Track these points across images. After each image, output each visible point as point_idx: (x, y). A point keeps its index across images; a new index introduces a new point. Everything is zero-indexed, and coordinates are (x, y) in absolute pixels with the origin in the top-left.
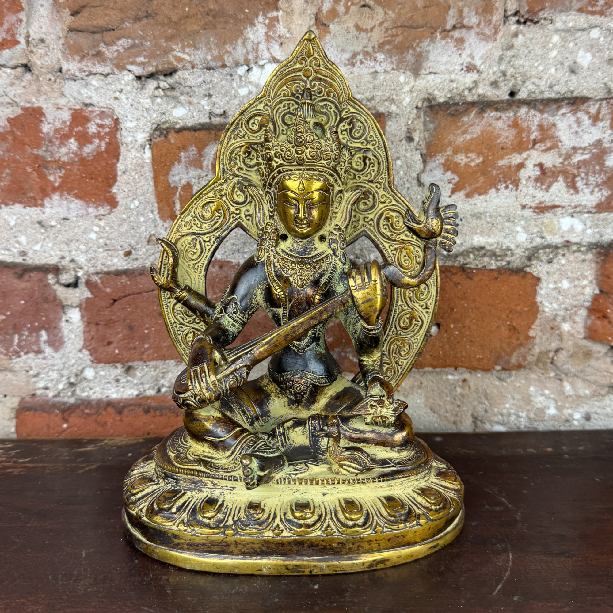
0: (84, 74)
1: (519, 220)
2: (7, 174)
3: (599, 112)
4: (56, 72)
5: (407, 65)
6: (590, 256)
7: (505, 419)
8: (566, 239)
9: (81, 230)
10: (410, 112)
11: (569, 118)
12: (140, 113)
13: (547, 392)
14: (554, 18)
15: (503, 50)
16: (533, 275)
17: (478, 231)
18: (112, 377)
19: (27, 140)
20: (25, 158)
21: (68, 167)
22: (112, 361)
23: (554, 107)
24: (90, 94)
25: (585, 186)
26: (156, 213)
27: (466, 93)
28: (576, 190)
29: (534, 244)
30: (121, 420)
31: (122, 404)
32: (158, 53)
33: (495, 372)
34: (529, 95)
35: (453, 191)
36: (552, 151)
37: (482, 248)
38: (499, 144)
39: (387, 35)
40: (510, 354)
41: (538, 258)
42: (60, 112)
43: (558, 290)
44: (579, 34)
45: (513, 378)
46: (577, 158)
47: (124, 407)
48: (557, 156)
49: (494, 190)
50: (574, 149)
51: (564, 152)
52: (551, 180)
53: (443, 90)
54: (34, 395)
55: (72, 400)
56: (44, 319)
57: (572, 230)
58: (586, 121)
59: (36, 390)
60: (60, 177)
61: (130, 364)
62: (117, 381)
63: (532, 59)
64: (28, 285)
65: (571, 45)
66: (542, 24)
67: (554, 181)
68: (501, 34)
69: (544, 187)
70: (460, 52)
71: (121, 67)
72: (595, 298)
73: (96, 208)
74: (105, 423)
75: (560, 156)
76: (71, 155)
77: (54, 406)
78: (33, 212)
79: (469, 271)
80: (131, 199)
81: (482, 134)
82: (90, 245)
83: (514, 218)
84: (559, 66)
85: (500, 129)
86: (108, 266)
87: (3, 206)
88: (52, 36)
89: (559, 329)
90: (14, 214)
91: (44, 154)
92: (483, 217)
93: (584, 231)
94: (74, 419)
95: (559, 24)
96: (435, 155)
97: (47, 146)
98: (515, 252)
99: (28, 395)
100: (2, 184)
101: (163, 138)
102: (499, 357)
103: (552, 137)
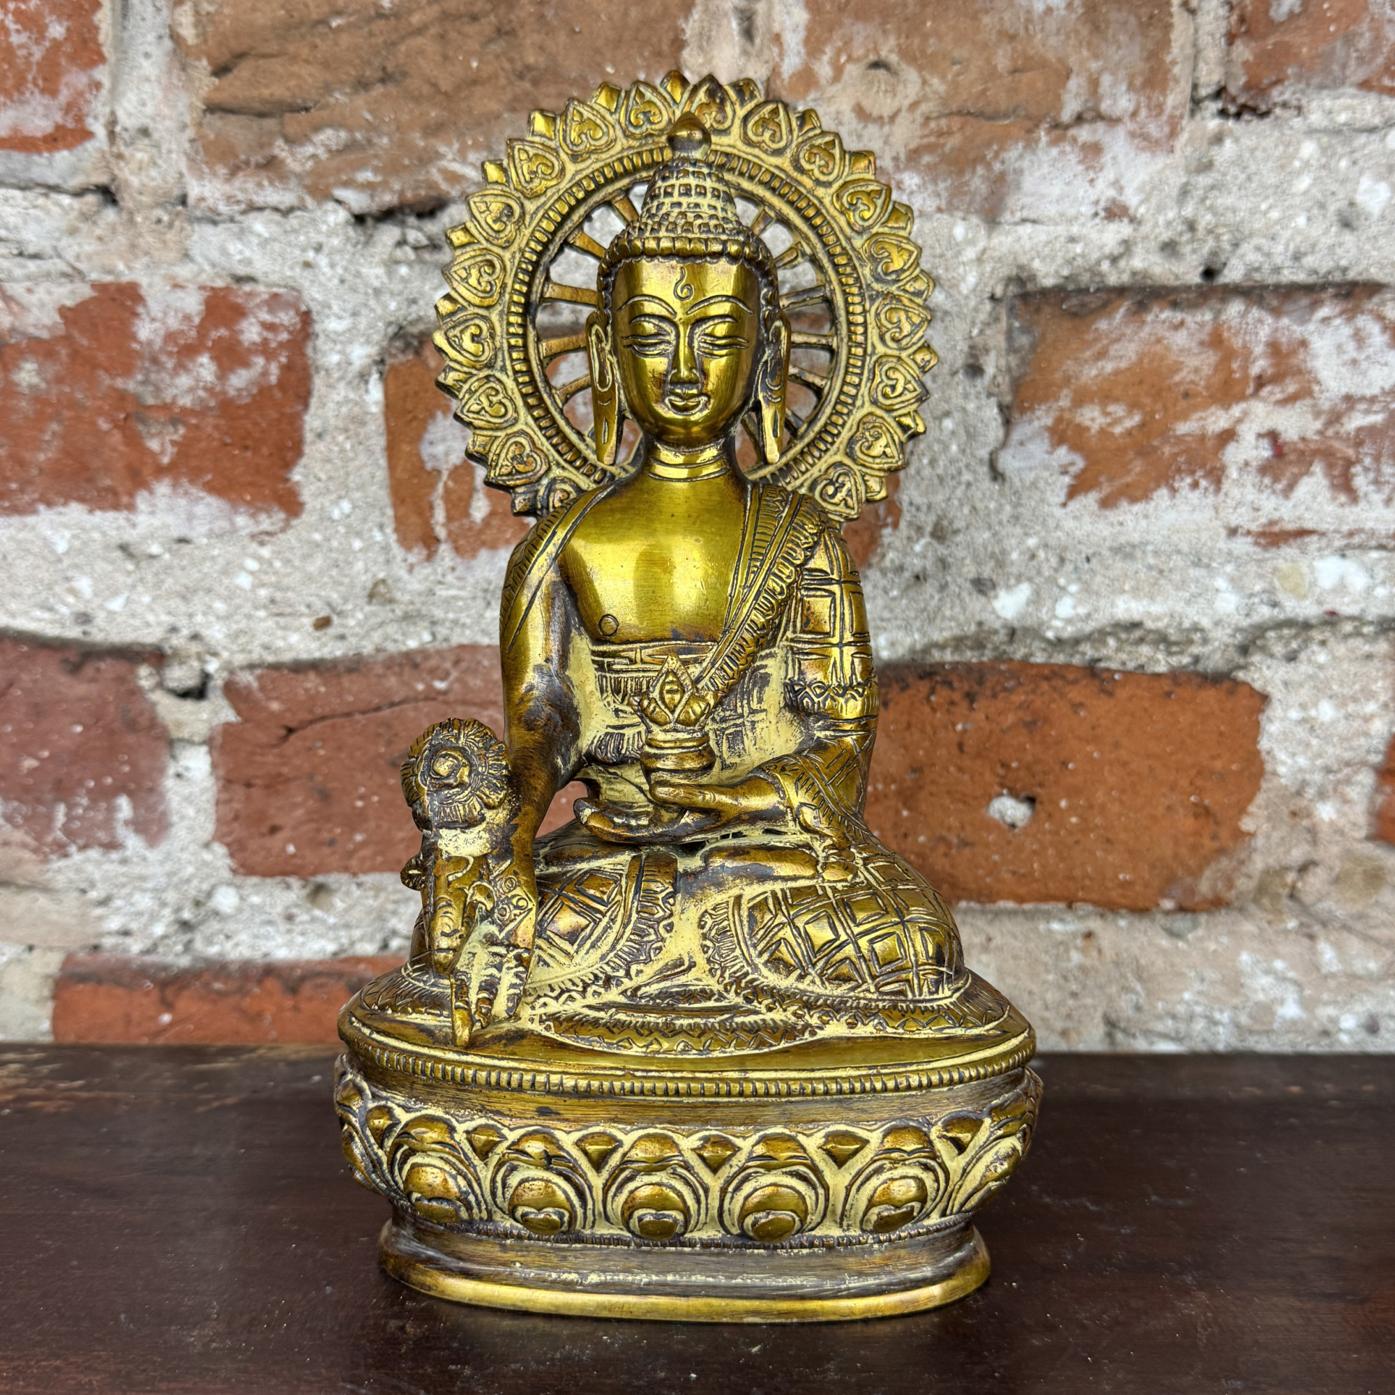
0: (236, 208)
1: (1222, 564)
2: (54, 433)
4: (173, 205)
5: (971, 203)
6: (1382, 647)
7: (1182, 1027)
8: (1328, 607)
9: (217, 567)
10: (976, 310)
11: (1337, 328)
12: (360, 298)
13: (1279, 965)
14: (1304, 102)
15: (1188, 172)
16: (1252, 689)
17: (1127, 587)
18: (279, 909)
19: (101, 357)
20: (95, 398)
21: (194, 421)
22: (279, 870)
23: (1305, 302)
24: (248, 253)
25: (1372, 488)
26: (389, 530)
27: (1105, 266)
29: (1256, 619)
30: (296, 1008)
31: (299, 972)
32: (406, 162)
33: (1160, 917)
34: (1247, 275)
35: (1073, 492)
36: (1298, 404)
37: (1136, 625)
38: (1178, 384)
39: (927, 131)
40: (1196, 873)
41: (1263, 649)
42: (180, 293)
43: (1309, 724)
44: (1363, 139)
45: (1200, 932)
46: (1356, 421)
47: (303, 979)
48: (1309, 416)
49: (1164, 492)
50: (1350, 400)
51: (1326, 405)
52: (1295, 470)
53: (1053, 259)
54: (96, 948)
55: (185, 962)
56: (127, 769)
57: (1341, 587)
58: (1377, 337)
59: (102, 935)
60: (173, 443)
61: (320, 879)
62: (290, 918)
63: (1255, 195)
65: (1344, 164)
66: (1277, 118)
67: (1302, 475)
68: (1183, 138)
69: (1279, 486)
70: (1092, 175)
71: (322, 194)
72: (1392, 745)
73: (253, 516)
74: (259, 1016)
75: (1317, 414)
76: (201, 393)
77: (143, 972)
78: (109, 523)
79: (1105, 675)
80: (333, 497)
81: (1140, 361)
82: (238, 601)
83: (1211, 559)
84: (1315, 211)
85: (1182, 351)
86: (277, 651)
87: (42, 507)
88: (168, 123)
90: (66, 526)
91: (140, 389)
92: (1138, 553)
93: (1369, 590)
94: (187, 1004)
95: (1316, 118)
96: (1032, 409)
97: (147, 372)
98: (1211, 635)
99: (83, 948)
100: (42, 457)
101: (411, 357)
102: (1171, 879)
103: (1299, 372)
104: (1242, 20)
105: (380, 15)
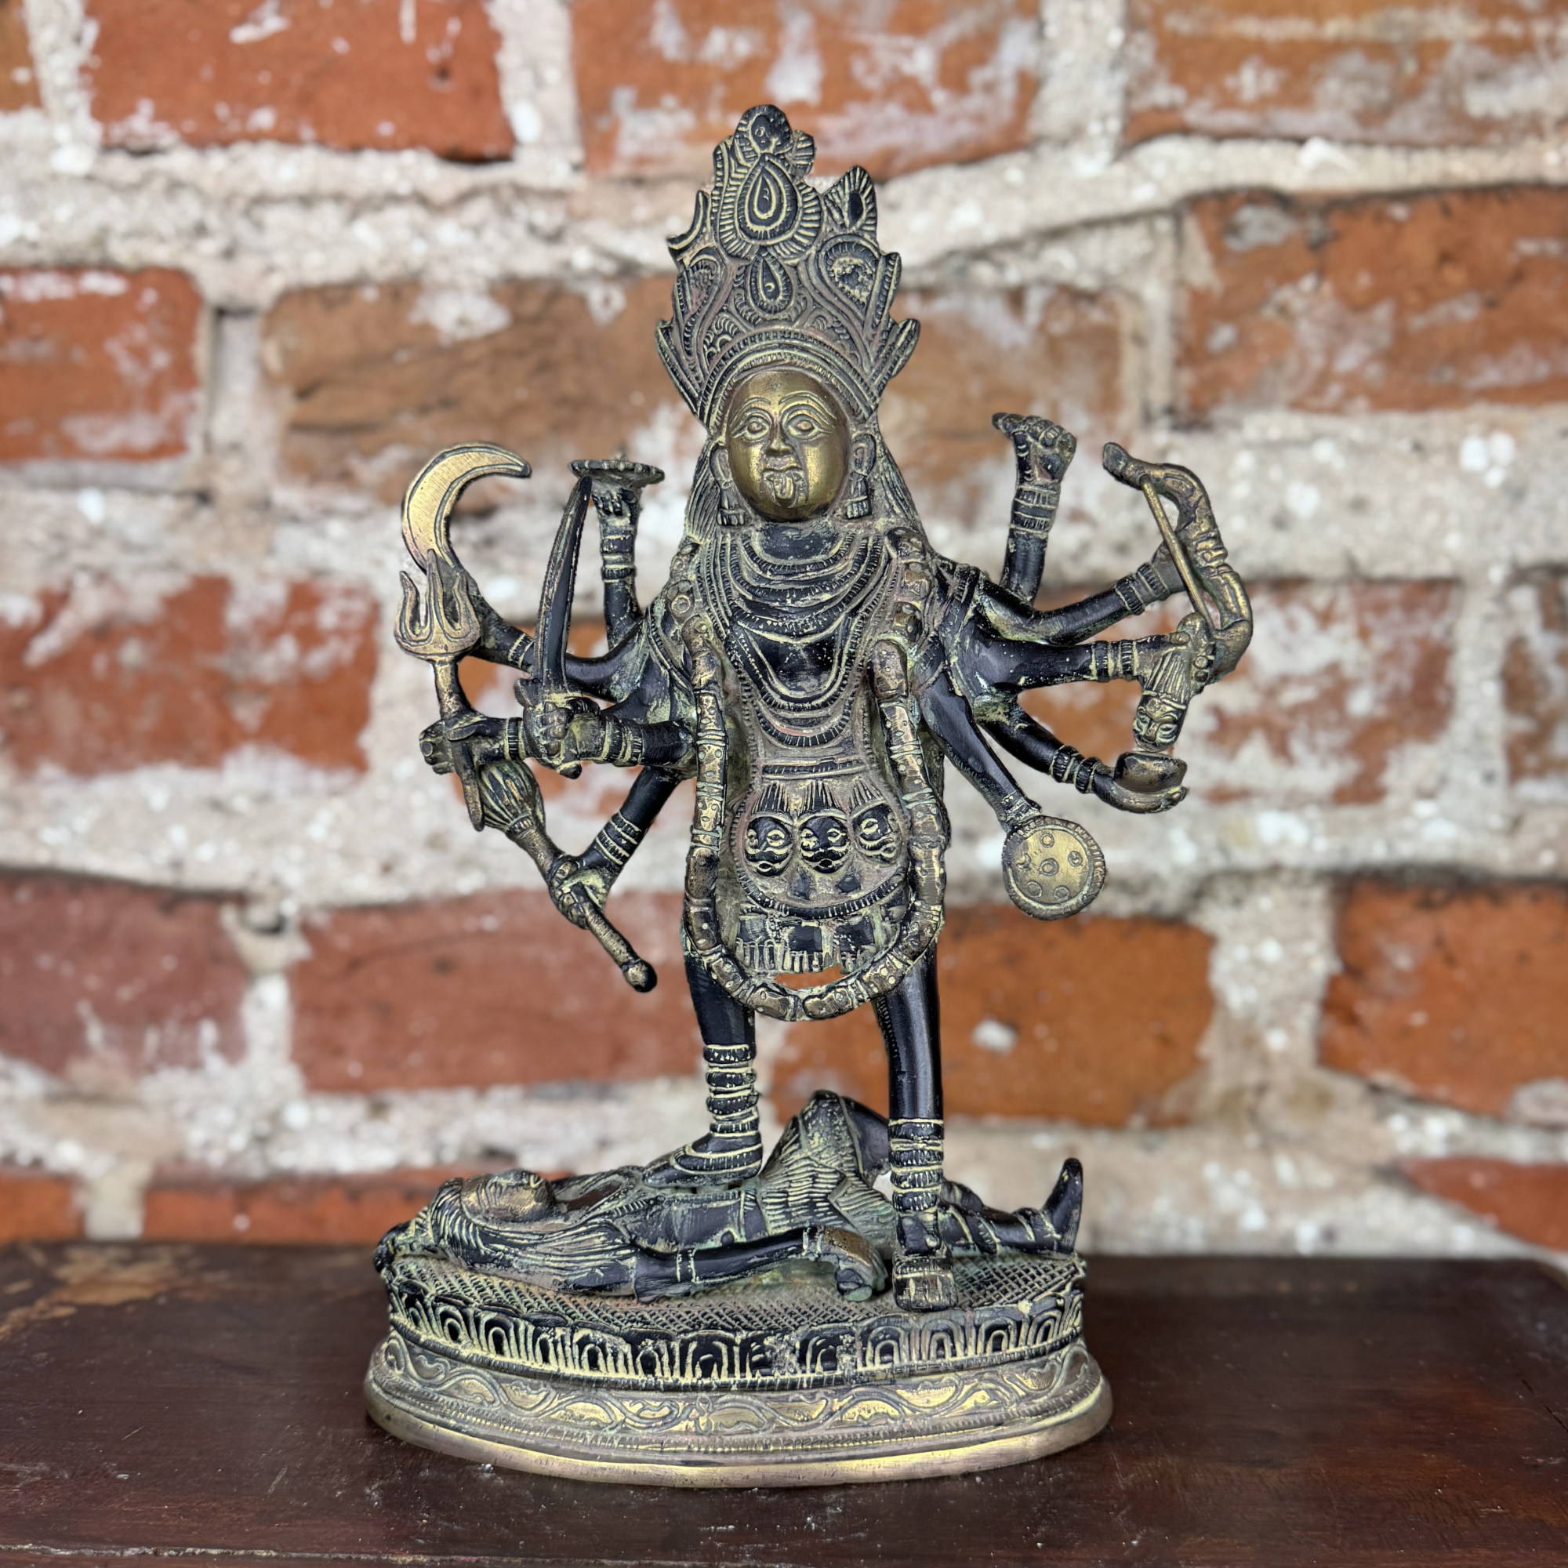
0: (316, 511)
3: (1332, 604)
4: (258, 508)
6: (1318, 894)
7: (1157, 1235)
8: (1272, 858)
9: (295, 820)
11: (1271, 616)
13: (1241, 1178)
14: (1239, 420)
16: (1201, 931)
18: (343, 1123)
19: (197, 636)
22: (343, 1088)
24: (326, 551)
25: (1307, 753)
27: (1069, 564)
28: (1290, 759)
29: (1209, 866)
30: (357, 1216)
31: (360, 1183)
33: (1133, 1132)
36: (1238, 682)
40: (1162, 1093)
41: (1212, 897)
42: (265, 584)
43: (1258, 963)
44: (1292, 451)
45: (1169, 1147)
46: (1292, 696)
47: (364, 1189)
48: (1249, 692)
50: (1284, 679)
51: (1264, 684)
52: (1238, 737)
54: (181, 1160)
55: (261, 1172)
57: (1284, 841)
58: (1306, 622)
59: (187, 1147)
60: (259, 712)
61: (381, 1096)
62: (352, 1132)
64: (183, 927)
65: (1275, 473)
66: (1218, 432)
67: (1243, 742)
69: (1224, 752)
71: (391, 500)
72: (1333, 983)
73: (327, 775)
75: (1255, 688)
76: (284, 671)
77: (223, 1183)
78: (197, 783)
82: (313, 850)
84: (1251, 514)
86: (344, 894)
87: (142, 766)
88: (257, 438)
89: (1261, 1042)
90: (163, 785)
91: (230, 667)
93: (1309, 843)
94: (263, 1209)
95: (1251, 433)
97: (237, 651)
98: (1169, 883)
99: (170, 1159)
100: (144, 723)
102: (1139, 1097)
104: (1187, 349)
105: (440, 351)
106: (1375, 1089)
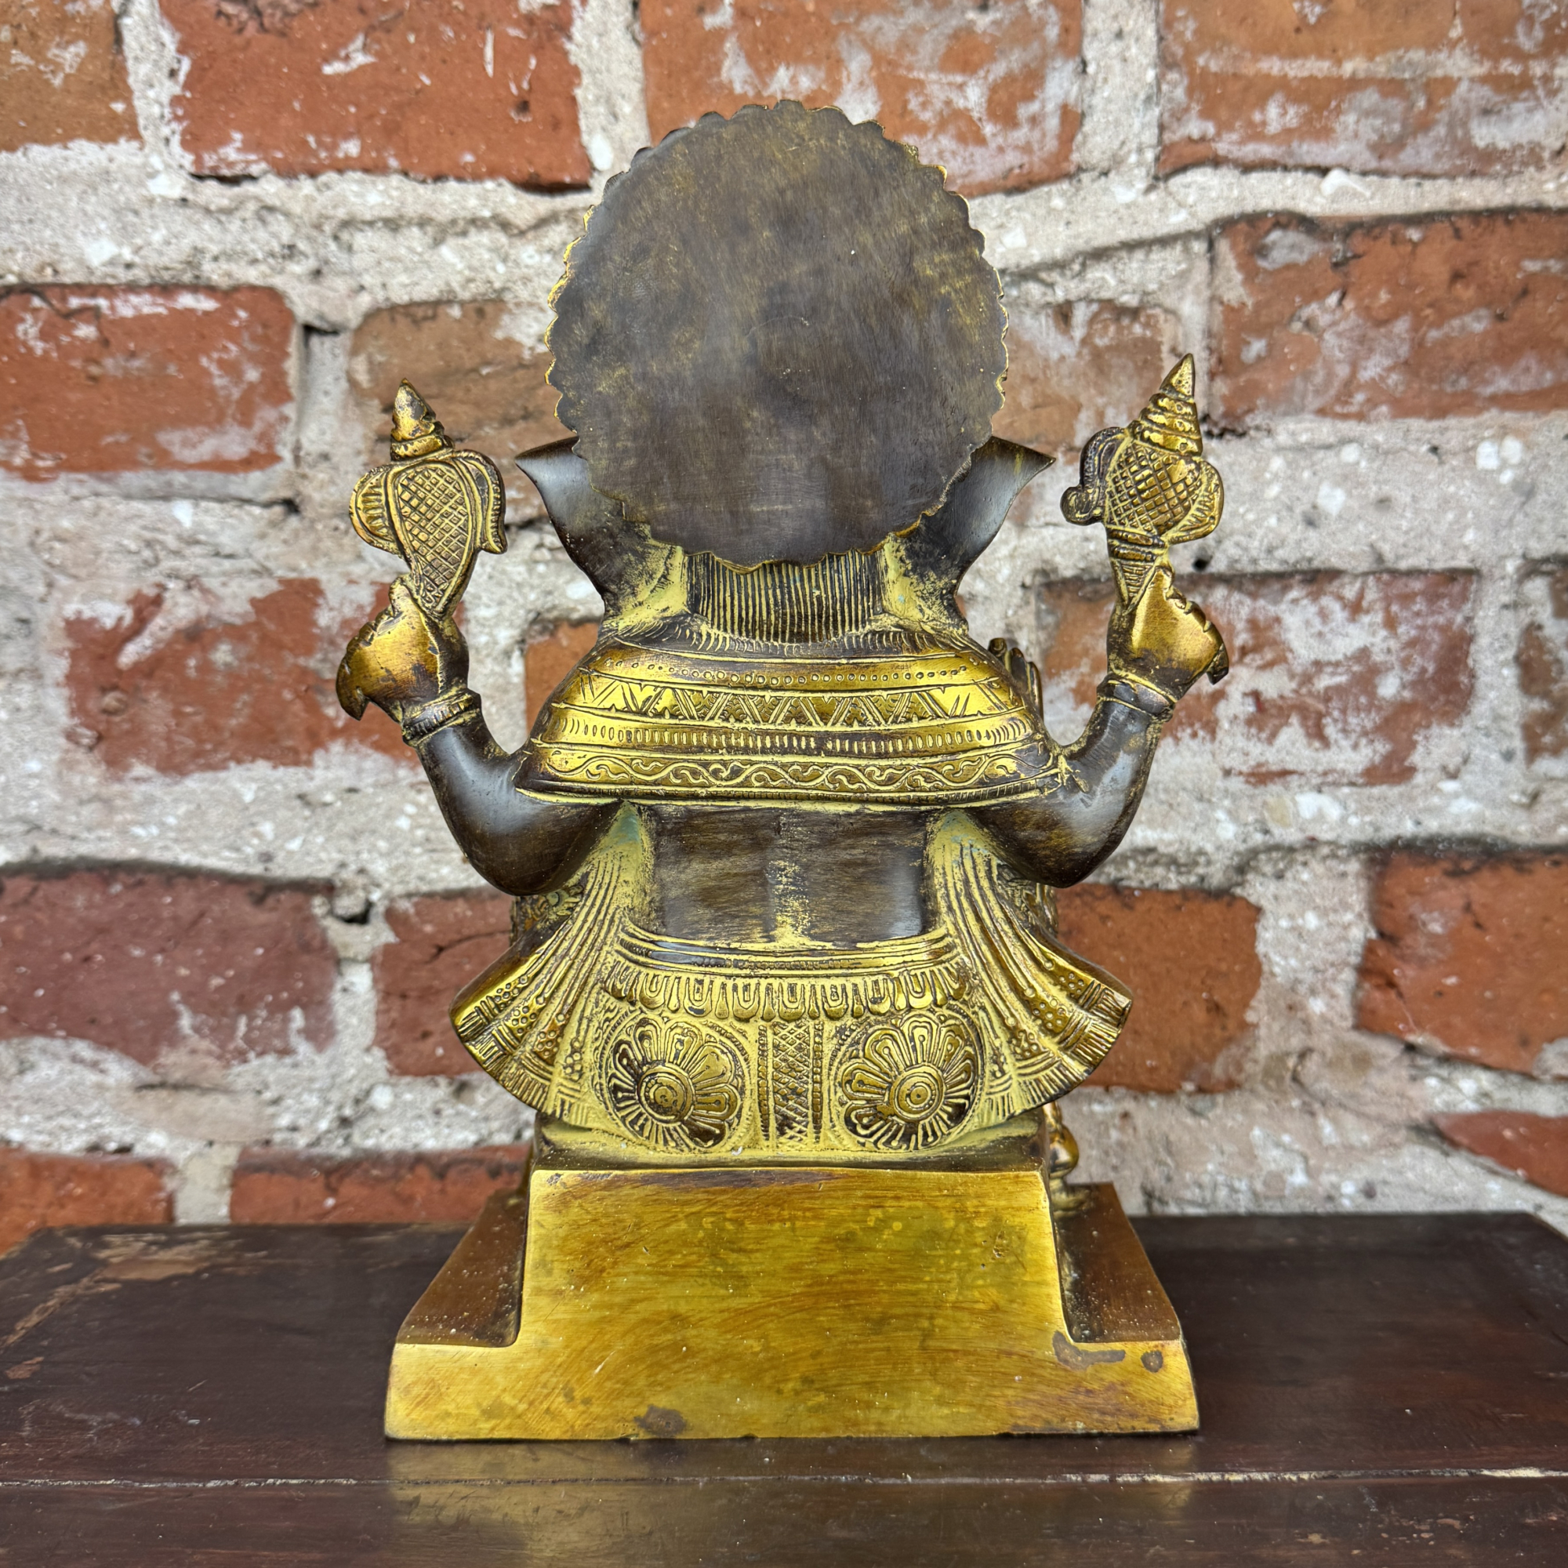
1: (1220, 800)
2: (245, 704)
3: (1361, 596)
6: (1354, 866)
7: (1208, 1195)
8: (1310, 833)
9: (381, 812)
10: (1010, 595)
11: (1305, 607)
12: (506, 591)
13: (1286, 1138)
14: (1272, 426)
16: (1248, 902)
17: (1143, 819)
18: (428, 1104)
19: (287, 639)
20: (280, 673)
22: (428, 1071)
23: (1276, 586)
25: (1340, 736)
28: (1326, 742)
29: (1251, 844)
30: (444, 1191)
31: (445, 1160)
33: (1183, 1098)
34: (1230, 566)
36: (1276, 669)
37: (1151, 850)
40: (1211, 1059)
41: (1256, 870)
42: (354, 588)
43: (1299, 932)
44: (1321, 454)
45: (1219, 1111)
46: (1324, 682)
47: (448, 1166)
48: (1286, 678)
49: (1170, 741)
50: (1319, 665)
51: (1299, 670)
52: (1276, 722)
53: (1071, 554)
54: (268, 1143)
55: (346, 1152)
56: (300, 985)
57: (1320, 817)
58: (1339, 614)
59: (273, 1131)
61: (465, 1077)
62: (437, 1113)
64: (273, 917)
65: (1306, 474)
66: (1251, 438)
67: (1282, 725)
69: (1264, 735)
72: (1369, 948)
73: (413, 768)
74: (411, 1198)
75: (1292, 676)
77: (310, 1162)
78: (290, 778)
79: (1127, 892)
82: (398, 840)
83: (1211, 795)
84: (1284, 513)
86: (430, 882)
87: (232, 764)
88: (345, 449)
89: (1303, 1008)
90: (253, 780)
91: (319, 666)
93: (1343, 820)
94: (350, 1189)
95: (1283, 438)
96: (1058, 674)
97: (326, 653)
98: (1214, 857)
99: (257, 1142)
100: (233, 722)
101: (547, 637)
102: (1190, 1064)
103: (1275, 643)
104: (1220, 361)
105: (522, 365)
106: (1411, 1048)
